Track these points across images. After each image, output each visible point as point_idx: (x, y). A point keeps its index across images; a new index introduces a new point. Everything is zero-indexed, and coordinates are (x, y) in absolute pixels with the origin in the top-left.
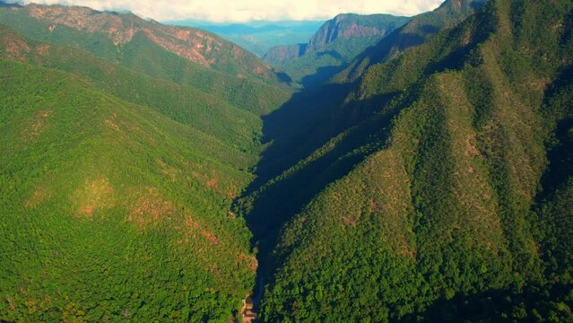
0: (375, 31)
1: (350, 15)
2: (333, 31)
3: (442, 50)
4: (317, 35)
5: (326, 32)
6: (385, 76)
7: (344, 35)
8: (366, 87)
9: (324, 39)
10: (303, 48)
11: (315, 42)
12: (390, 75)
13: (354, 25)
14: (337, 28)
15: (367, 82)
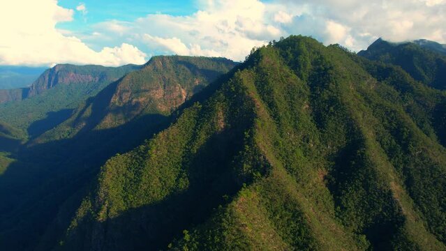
0: (91, 78)
1: (67, 65)
2: (53, 78)
3: (194, 137)
4: (38, 81)
5: (47, 78)
6: (131, 175)
7: (64, 81)
8: (107, 194)
9: (46, 85)
10: (25, 92)
11: (37, 87)
12: (138, 174)
13: (72, 74)
14: (57, 75)
15: (108, 187)
